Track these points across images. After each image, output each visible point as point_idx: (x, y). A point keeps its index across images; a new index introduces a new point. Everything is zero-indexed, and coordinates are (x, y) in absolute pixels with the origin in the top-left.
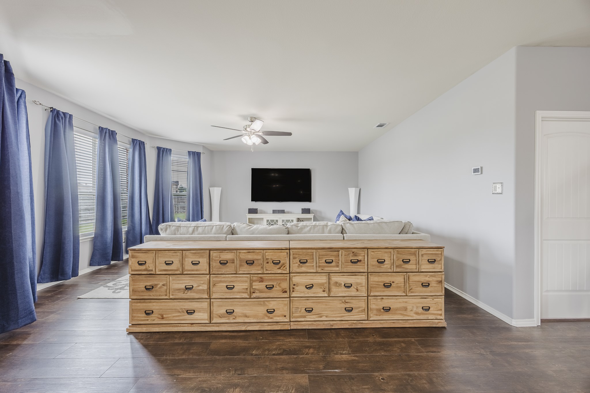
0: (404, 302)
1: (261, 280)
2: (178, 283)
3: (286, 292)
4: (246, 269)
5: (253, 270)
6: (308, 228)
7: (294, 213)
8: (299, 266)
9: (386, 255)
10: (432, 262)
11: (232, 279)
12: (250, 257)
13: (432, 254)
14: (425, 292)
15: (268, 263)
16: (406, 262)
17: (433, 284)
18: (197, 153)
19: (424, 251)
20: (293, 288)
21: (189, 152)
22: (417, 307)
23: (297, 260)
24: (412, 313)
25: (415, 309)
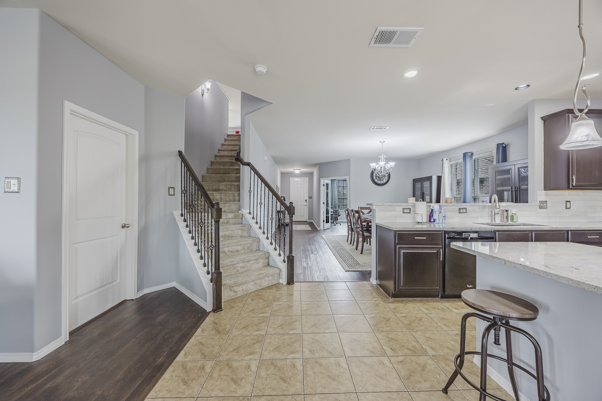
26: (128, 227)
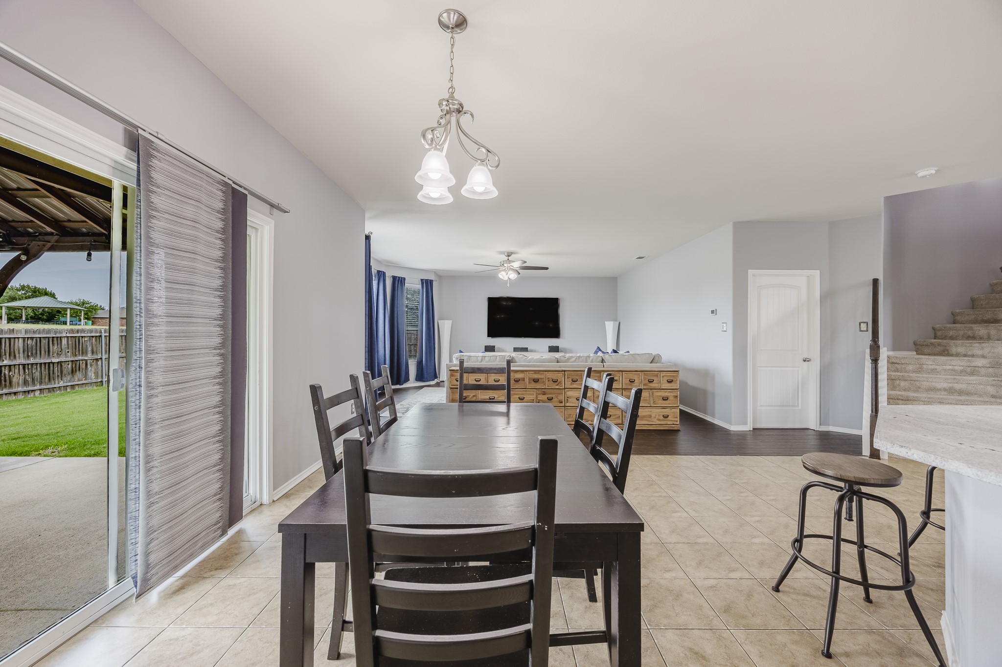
0: (649, 411)
1: (544, 394)
2: (484, 395)
3: (562, 402)
4: (533, 385)
5: (538, 386)
6: (574, 359)
7: (538, 352)
8: (571, 384)
9: (636, 376)
10: (670, 382)
11: (523, 392)
12: (536, 376)
13: (670, 376)
14: (665, 404)
15: (549, 381)
16: (651, 381)
17: (671, 398)
18: (431, 280)
19: (662, 374)
20: (567, 400)
21: (422, 280)
22: (659, 415)
23: (570, 379)
24: (655, 419)
25: (657, 417)
26: (808, 361)
